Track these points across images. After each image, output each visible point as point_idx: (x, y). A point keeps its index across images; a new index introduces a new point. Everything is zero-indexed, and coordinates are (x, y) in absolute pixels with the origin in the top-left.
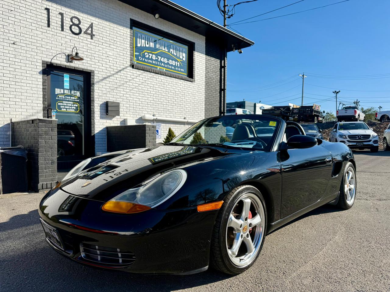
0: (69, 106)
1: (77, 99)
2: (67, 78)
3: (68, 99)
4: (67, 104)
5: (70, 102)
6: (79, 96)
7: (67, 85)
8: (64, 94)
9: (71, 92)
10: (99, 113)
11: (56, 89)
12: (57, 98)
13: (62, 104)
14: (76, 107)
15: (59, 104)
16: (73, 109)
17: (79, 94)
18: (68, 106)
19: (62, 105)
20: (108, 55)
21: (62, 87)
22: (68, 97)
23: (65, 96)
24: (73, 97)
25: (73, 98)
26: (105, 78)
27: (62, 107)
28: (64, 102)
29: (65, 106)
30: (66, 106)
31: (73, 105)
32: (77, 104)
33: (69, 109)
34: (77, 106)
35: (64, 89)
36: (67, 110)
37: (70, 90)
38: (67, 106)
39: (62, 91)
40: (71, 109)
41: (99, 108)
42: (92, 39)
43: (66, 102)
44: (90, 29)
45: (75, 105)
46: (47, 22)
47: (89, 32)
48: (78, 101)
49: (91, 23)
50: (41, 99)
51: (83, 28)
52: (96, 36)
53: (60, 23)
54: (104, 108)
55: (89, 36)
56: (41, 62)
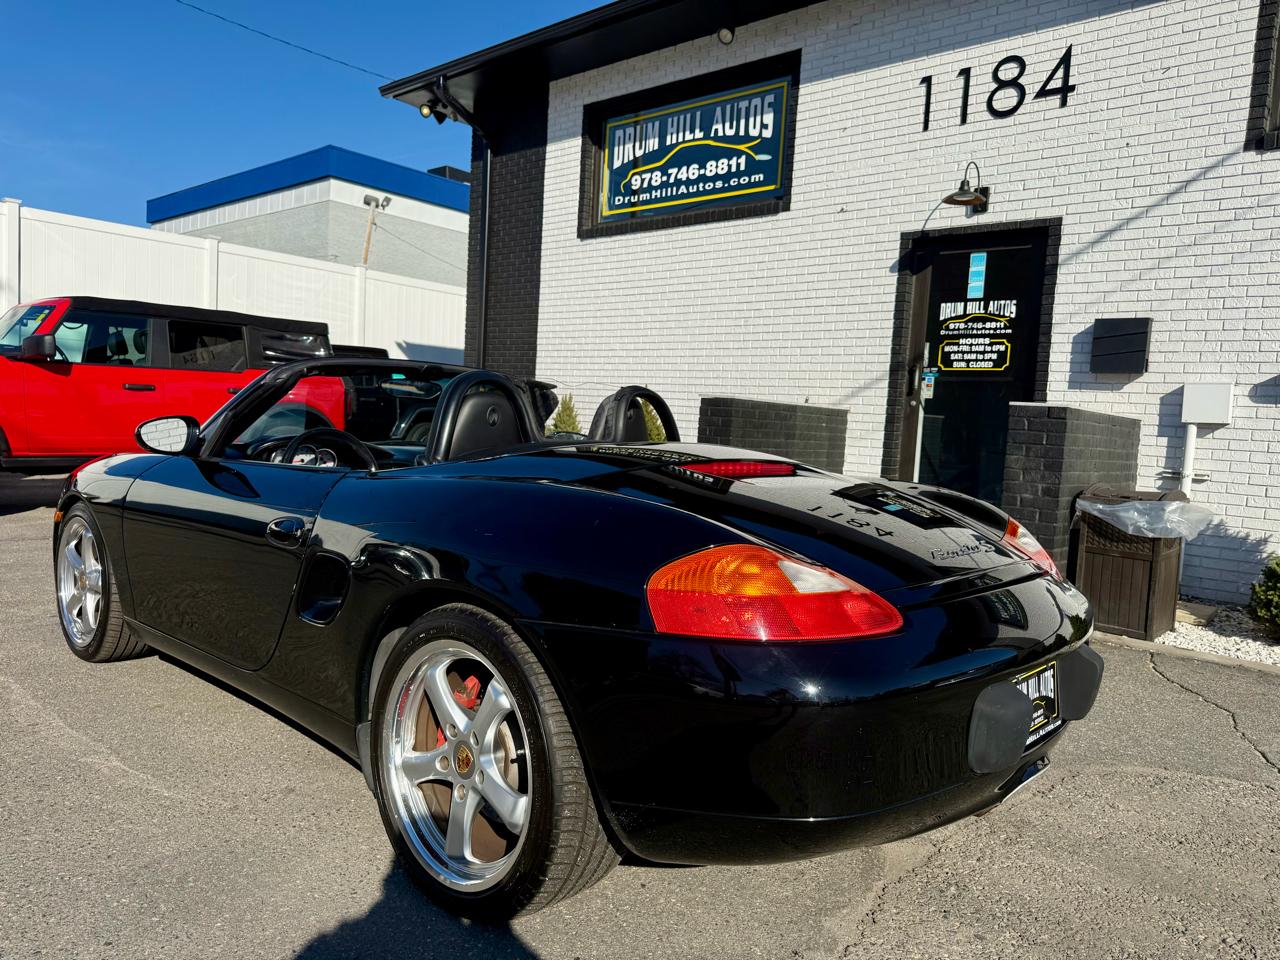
0: (977, 352)
1: (1006, 328)
2: (978, 264)
3: (977, 329)
4: (971, 345)
5: (981, 340)
6: (1013, 316)
7: (976, 286)
8: (965, 315)
9: (986, 307)
10: (1067, 367)
11: (943, 305)
12: (943, 332)
13: (955, 348)
14: (998, 352)
15: (947, 349)
16: (987, 360)
17: (1014, 309)
18: (974, 352)
19: (955, 352)
20: (1126, 140)
21: (960, 295)
22: (975, 326)
23: (966, 323)
24: (991, 320)
25: (993, 325)
26: (1111, 232)
27: (956, 357)
28: (962, 341)
29: (963, 353)
30: (968, 353)
31: (988, 349)
32: (1002, 343)
33: (976, 360)
34: (1002, 348)
35: (966, 301)
36: (968, 367)
37: (987, 299)
38: (971, 352)
39: (960, 306)
40: (981, 361)
41: (1069, 348)
42: (1064, 103)
43: (969, 341)
45: (995, 348)
46: (922, 118)
47: (1056, 83)
48: (1009, 331)
49: (1064, 51)
50: (889, 342)
51: (1032, 82)
52: (1079, 89)
53: (960, 102)
54: (1088, 348)
55: (1056, 100)
56: (899, 237)
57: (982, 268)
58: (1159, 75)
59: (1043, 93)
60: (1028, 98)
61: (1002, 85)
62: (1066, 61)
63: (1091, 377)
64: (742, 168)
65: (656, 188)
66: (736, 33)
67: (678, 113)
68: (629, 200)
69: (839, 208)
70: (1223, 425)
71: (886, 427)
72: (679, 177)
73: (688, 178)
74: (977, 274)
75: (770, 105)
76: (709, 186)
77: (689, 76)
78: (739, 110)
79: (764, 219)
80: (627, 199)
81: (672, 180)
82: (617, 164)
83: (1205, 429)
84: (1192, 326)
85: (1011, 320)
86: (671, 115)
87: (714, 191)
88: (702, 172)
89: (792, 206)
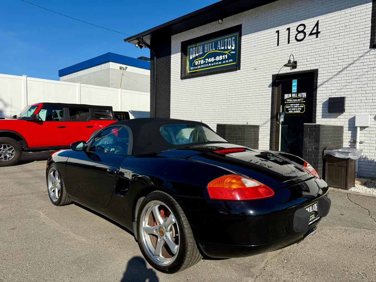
0: (296, 108)
1: (303, 101)
2: (295, 83)
3: (295, 101)
4: (294, 106)
5: (297, 105)
7: (294, 89)
8: (292, 97)
9: (298, 95)
10: (321, 111)
11: (285, 95)
12: (285, 102)
13: (289, 107)
14: (302, 108)
15: (287, 107)
16: (299, 110)
17: (305, 95)
20: (336, 47)
21: (290, 92)
23: (292, 100)
24: (299, 99)
27: (290, 109)
28: (291, 105)
29: (292, 108)
31: (299, 107)
32: (303, 105)
34: (303, 106)
35: (292, 93)
36: (293, 112)
37: (298, 93)
38: (294, 108)
39: (290, 95)
40: (297, 110)
41: (321, 106)
42: (317, 37)
44: (316, 28)
45: (301, 106)
46: (277, 42)
47: (315, 31)
48: (305, 102)
49: (316, 22)
50: (270, 106)
51: (308, 31)
52: (321, 33)
53: (287, 38)
54: (327, 106)
55: (315, 36)
56: (272, 76)
57: (296, 84)
58: (344, 28)
59: (311, 34)
60: (307, 36)
61: (299, 32)
62: (317, 25)
63: (329, 114)
64: (226, 58)
65: (202, 65)
66: (223, 20)
67: (208, 43)
68: (195, 68)
69: (254, 68)
70: (367, 127)
71: (270, 130)
72: (209, 61)
73: (211, 61)
74: (294, 86)
75: (233, 40)
76: (217, 63)
77: (210, 33)
78: (225, 42)
79: (233, 72)
80: (194, 68)
81: (207, 62)
82: (191, 58)
83: (362, 128)
84: (357, 99)
85: (305, 98)
86: (206, 44)
87: (219, 65)
88: (215, 59)
89: (241, 68)
